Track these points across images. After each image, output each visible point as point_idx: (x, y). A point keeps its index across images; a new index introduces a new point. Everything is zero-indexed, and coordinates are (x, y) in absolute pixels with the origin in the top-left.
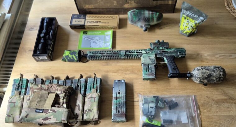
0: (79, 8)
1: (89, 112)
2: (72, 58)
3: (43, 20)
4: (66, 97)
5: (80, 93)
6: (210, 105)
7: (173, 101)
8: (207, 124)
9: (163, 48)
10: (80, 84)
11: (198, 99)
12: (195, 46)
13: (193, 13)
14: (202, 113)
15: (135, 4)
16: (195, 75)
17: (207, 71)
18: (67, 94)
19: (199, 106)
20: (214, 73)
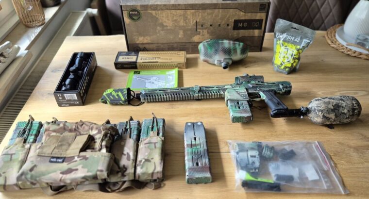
0: (129, 43)
1: (146, 162)
2: (117, 97)
3: (75, 55)
4: (106, 139)
5: (130, 137)
6: (348, 154)
7: (286, 150)
8: (352, 181)
9: (257, 82)
10: (130, 127)
11: (325, 146)
12: (301, 83)
13: (293, 36)
14: (338, 166)
15: (208, 35)
16: (313, 108)
17: (332, 100)
18: (109, 135)
19: (330, 156)
20: (343, 102)
